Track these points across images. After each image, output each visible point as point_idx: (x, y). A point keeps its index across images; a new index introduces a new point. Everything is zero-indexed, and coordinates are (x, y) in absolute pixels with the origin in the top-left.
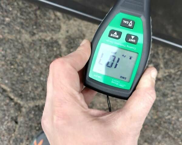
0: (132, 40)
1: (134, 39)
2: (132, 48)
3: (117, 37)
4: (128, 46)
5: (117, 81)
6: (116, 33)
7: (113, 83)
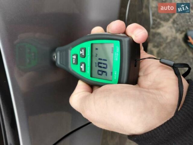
0: (83, 52)
1: (82, 51)
2: (88, 51)
3: (83, 65)
4: (88, 55)
5: (115, 55)
6: (81, 67)
7: (117, 58)
